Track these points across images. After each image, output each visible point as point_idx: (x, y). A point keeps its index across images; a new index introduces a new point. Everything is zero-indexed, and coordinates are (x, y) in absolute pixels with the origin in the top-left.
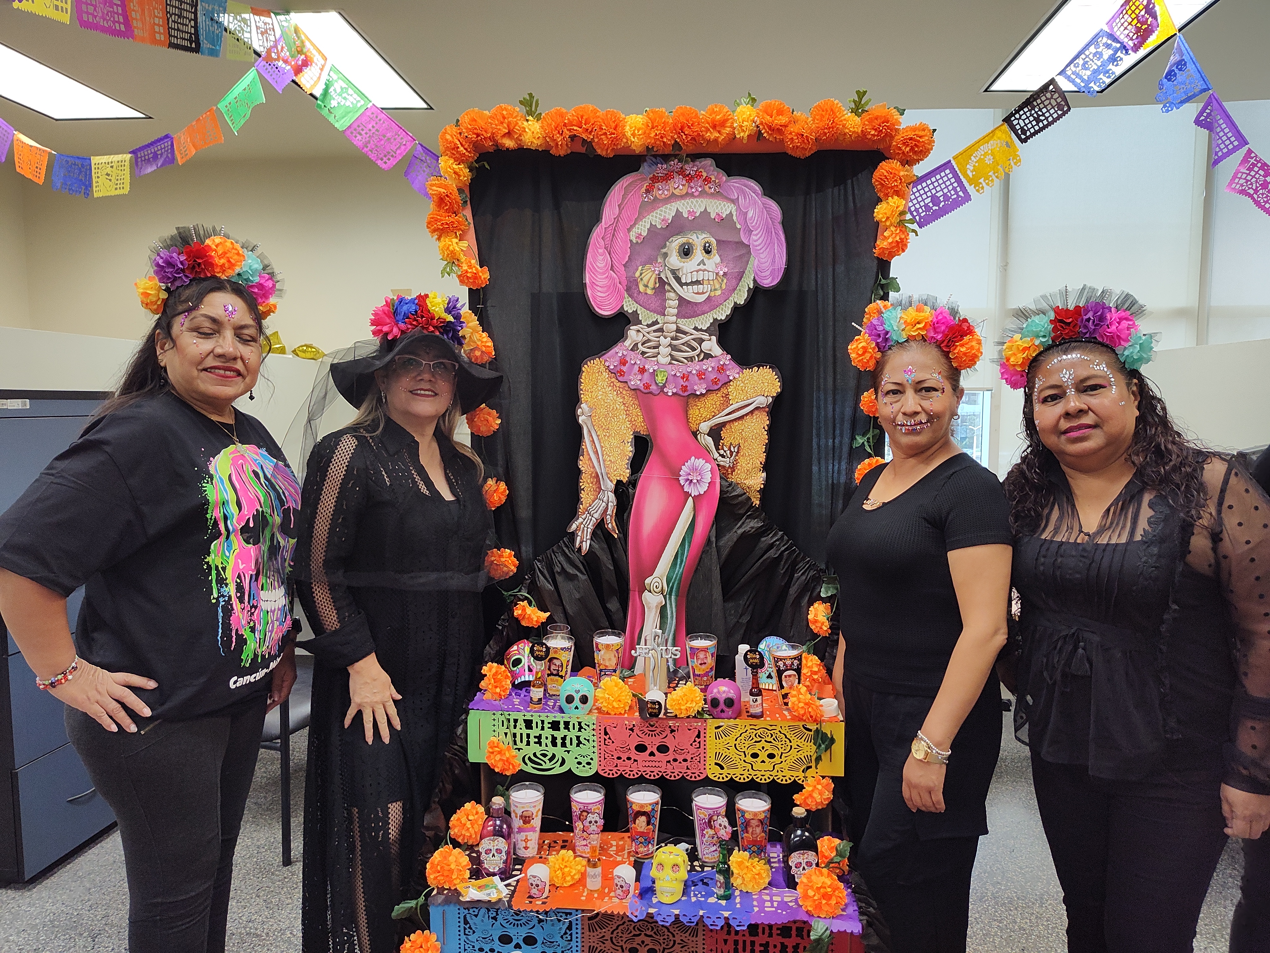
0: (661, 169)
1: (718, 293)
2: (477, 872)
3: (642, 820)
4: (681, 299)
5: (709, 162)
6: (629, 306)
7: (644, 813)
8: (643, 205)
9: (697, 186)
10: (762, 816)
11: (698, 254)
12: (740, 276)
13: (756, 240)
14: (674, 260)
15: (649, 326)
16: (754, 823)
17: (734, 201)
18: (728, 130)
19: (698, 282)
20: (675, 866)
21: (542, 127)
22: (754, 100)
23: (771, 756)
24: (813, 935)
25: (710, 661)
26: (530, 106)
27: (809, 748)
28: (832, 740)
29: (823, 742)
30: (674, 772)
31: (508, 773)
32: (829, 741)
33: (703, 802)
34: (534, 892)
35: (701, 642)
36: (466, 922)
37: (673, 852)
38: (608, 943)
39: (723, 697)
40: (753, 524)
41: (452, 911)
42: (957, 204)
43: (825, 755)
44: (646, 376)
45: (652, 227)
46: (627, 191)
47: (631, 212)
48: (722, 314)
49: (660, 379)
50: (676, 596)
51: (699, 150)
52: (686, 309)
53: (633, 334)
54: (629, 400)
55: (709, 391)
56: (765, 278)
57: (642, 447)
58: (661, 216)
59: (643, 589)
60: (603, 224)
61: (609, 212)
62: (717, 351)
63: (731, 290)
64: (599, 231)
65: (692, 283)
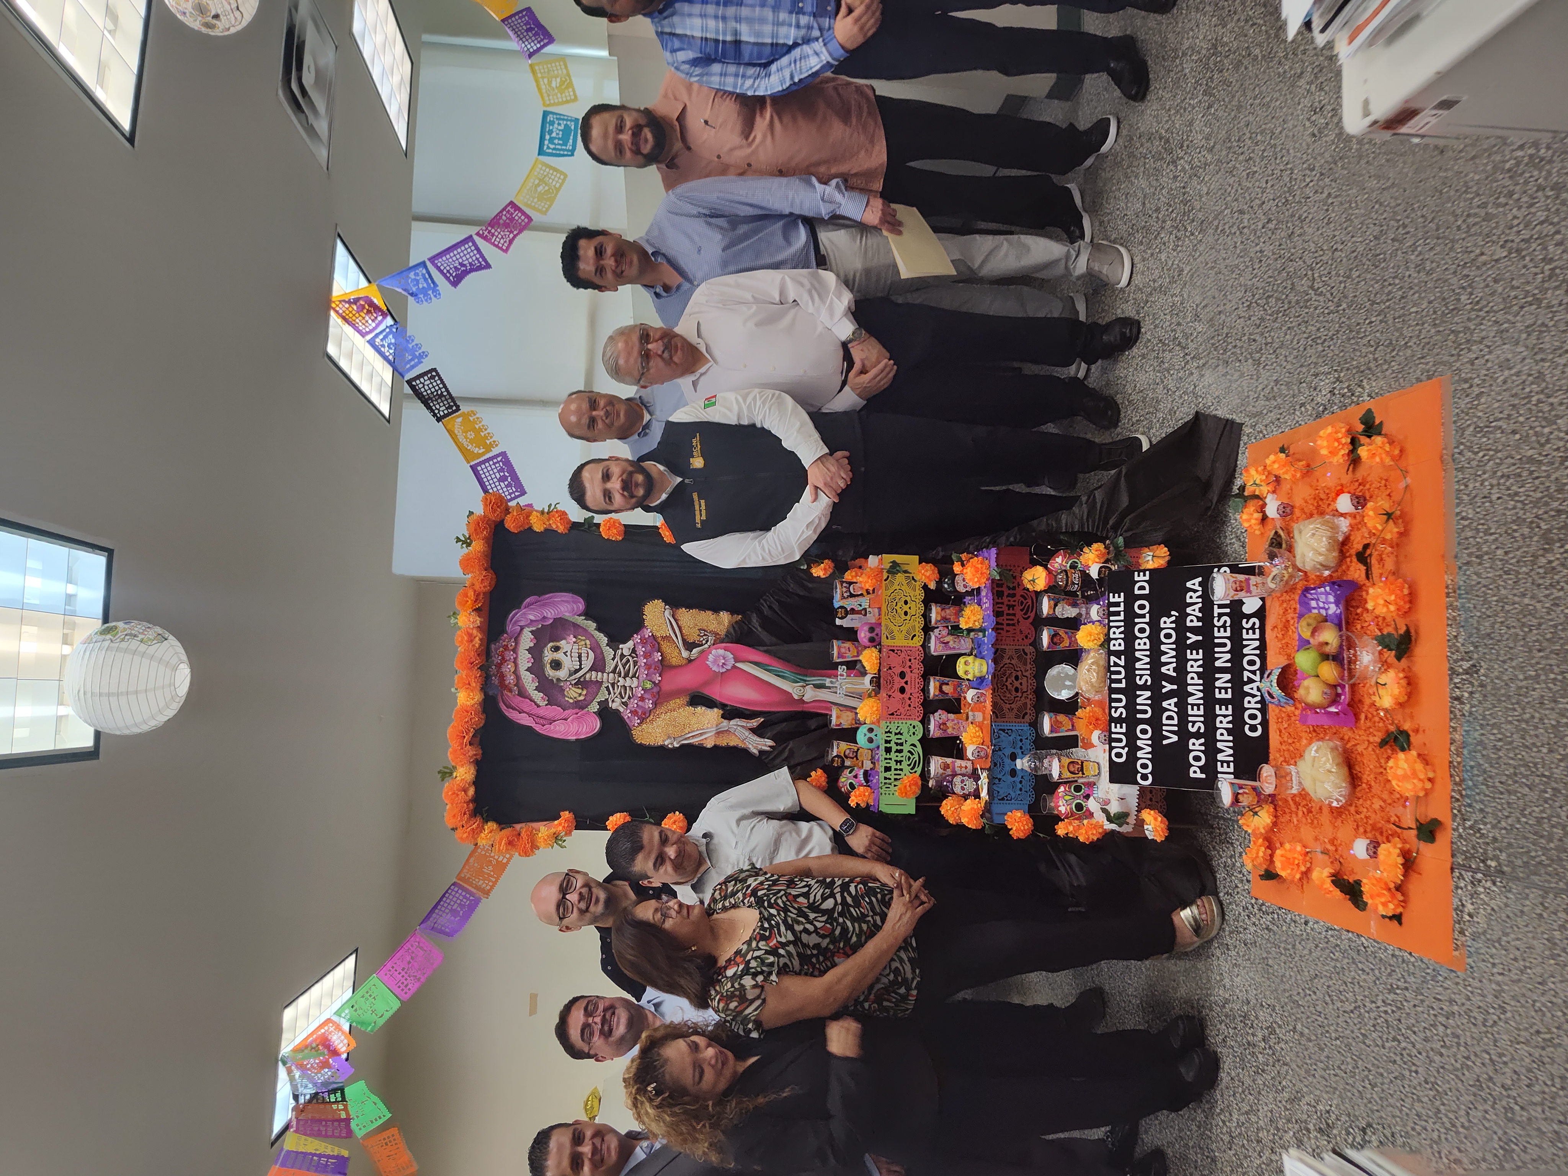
0: (495, 680)
1: (588, 642)
2: (977, 795)
3: (945, 688)
5: (493, 646)
6: (594, 707)
7: (941, 687)
8: (519, 694)
9: (510, 655)
10: (939, 609)
11: (559, 656)
12: (576, 625)
13: (550, 614)
14: (562, 674)
15: (609, 694)
16: (943, 614)
18: (475, 632)
19: (580, 657)
20: (966, 663)
21: (462, 765)
22: (454, 614)
23: (906, 602)
24: (998, 578)
25: (848, 645)
26: (446, 773)
27: (900, 577)
28: (894, 562)
29: (895, 568)
30: (918, 668)
31: (920, 782)
32: (895, 564)
33: (935, 648)
34: (982, 754)
35: (835, 652)
36: (1003, 799)
37: (961, 667)
38: (1013, 706)
39: (869, 635)
40: (755, 620)
41: (996, 808)
42: (507, 462)
43: (905, 568)
44: (646, 696)
45: (537, 689)
46: (509, 706)
47: (525, 705)
48: (603, 639)
49: (649, 685)
50: (806, 675)
51: (486, 652)
52: (598, 665)
53: (615, 705)
54: (663, 709)
55: (659, 651)
56: (578, 608)
57: (698, 699)
58: (529, 682)
59: (801, 701)
60: (533, 725)
61: (524, 720)
62: (630, 644)
63: (585, 632)
64: (537, 728)
65: (580, 661)
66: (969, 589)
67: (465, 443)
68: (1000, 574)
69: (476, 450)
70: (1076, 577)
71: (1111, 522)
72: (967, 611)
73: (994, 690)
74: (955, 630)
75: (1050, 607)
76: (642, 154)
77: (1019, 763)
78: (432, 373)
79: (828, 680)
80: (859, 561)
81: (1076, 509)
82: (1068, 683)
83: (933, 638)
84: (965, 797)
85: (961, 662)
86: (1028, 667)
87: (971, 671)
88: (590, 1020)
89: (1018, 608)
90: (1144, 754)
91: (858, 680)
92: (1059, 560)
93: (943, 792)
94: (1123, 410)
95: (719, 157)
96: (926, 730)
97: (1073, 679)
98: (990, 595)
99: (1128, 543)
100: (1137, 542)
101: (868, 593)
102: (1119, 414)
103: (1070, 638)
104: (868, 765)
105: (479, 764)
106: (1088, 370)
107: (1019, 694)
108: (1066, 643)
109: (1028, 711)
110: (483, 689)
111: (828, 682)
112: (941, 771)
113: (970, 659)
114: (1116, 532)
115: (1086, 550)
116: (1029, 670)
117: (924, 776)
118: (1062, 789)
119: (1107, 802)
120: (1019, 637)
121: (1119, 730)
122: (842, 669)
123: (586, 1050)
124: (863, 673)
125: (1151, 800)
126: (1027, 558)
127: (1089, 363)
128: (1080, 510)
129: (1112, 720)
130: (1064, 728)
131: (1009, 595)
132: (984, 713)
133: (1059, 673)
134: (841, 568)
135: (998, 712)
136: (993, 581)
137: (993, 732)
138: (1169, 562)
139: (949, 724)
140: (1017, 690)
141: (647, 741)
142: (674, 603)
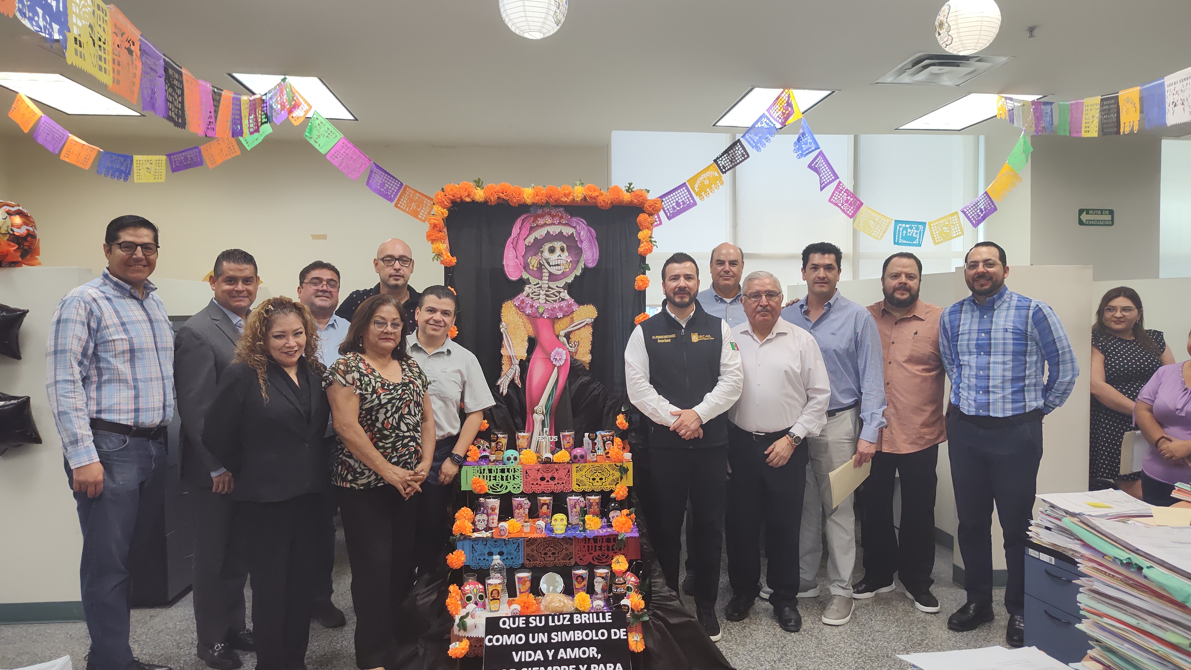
0: (540, 212)
1: (568, 270)
2: (475, 530)
3: (545, 506)
4: (550, 273)
5: (562, 209)
6: (525, 276)
7: (546, 504)
8: (531, 227)
9: (557, 221)
10: (597, 501)
11: (558, 252)
12: (578, 262)
13: (585, 246)
14: (546, 254)
15: (535, 285)
16: (594, 504)
17: (575, 228)
18: (571, 197)
19: (558, 265)
20: (562, 520)
21: (484, 193)
22: (583, 184)
23: (601, 479)
24: (619, 538)
25: (572, 441)
26: (478, 183)
27: (617, 474)
28: (628, 470)
29: (623, 471)
30: (558, 489)
31: (482, 493)
32: (626, 470)
33: (572, 499)
34: (502, 532)
35: (567, 433)
36: (473, 547)
37: (559, 516)
38: (535, 552)
39: (579, 455)
40: (587, 378)
41: (467, 543)
42: (690, 206)
43: (624, 477)
44: (534, 309)
45: (536, 239)
46: (523, 221)
47: (525, 231)
48: (570, 279)
49: (541, 310)
50: (550, 415)
51: (558, 205)
52: (552, 277)
53: (527, 289)
54: (526, 320)
55: (564, 316)
56: (589, 263)
57: (532, 343)
58: (540, 233)
59: (533, 412)
60: (512, 236)
61: (515, 231)
62: (567, 297)
63: (574, 268)
64: (510, 240)
65: (555, 265)
66: (611, 519)
67: (701, 178)
68: (622, 539)
69: (696, 186)
70: (621, 590)
71: (659, 612)
72: (597, 519)
73: (545, 538)
74: (584, 512)
75: (601, 574)
76: (893, 292)
77: (498, 557)
78: (746, 155)
79: (548, 429)
80: (628, 447)
81: (666, 588)
82: (551, 588)
83: (578, 498)
84: (473, 523)
85: (563, 516)
86: (562, 561)
87: (557, 523)
88: (325, 283)
89: (600, 553)
90: (505, 640)
91: (549, 449)
92: (633, 579)
93: (476, 508)
94: (738, 623)
95: (893, 343)
96: (517, 496)
97: (554, 591)
98: (608, 534)
99: (644, 623)
100: (646, 630)
101: (607, 453)
102: (736, 621)
103: (581, 588)
104: (493, 458)
105: (485, 203)
106: (766, 600)
107: (543, 556)
108: (577, 585)
109: (531, 563)
110: (534, 205)
111: (547, 429)
112: (490, 506)
113: (565, 522)
114: (652, 615)
115: (640, 596)
116: (560, 562)
117: (487, 496)
118: (481, 587)
119: (473, 617)
120: (581, 554)
121: (521, 622)
122: (555, 438)
123: (306, 281)
124: (553, 453)
125: (475, 646)
126: (634, 558)
127: (770, 600)
128: (666, 591)
129: (528, 617)
130: (521, 586)
131: (608, 547)
132: (529, 533)
133: (558, 582)
134: (623, 435)
135: (530, 542)
136: (617, 535)
137: (517, 539)
138: (633, 652)
139: (521, 511)
140: (546, 554)
141: (504, 310)
142: (596, 325)
